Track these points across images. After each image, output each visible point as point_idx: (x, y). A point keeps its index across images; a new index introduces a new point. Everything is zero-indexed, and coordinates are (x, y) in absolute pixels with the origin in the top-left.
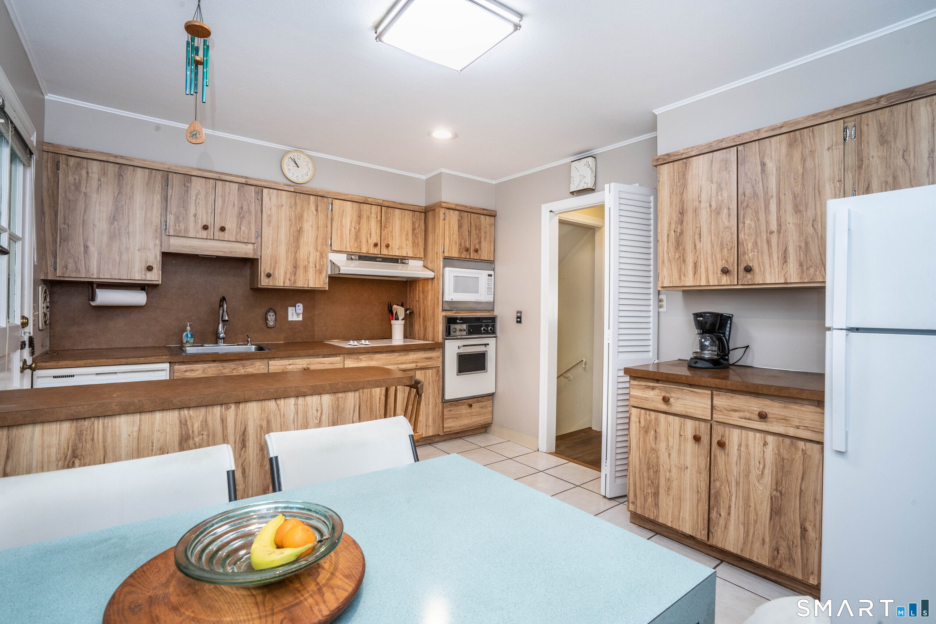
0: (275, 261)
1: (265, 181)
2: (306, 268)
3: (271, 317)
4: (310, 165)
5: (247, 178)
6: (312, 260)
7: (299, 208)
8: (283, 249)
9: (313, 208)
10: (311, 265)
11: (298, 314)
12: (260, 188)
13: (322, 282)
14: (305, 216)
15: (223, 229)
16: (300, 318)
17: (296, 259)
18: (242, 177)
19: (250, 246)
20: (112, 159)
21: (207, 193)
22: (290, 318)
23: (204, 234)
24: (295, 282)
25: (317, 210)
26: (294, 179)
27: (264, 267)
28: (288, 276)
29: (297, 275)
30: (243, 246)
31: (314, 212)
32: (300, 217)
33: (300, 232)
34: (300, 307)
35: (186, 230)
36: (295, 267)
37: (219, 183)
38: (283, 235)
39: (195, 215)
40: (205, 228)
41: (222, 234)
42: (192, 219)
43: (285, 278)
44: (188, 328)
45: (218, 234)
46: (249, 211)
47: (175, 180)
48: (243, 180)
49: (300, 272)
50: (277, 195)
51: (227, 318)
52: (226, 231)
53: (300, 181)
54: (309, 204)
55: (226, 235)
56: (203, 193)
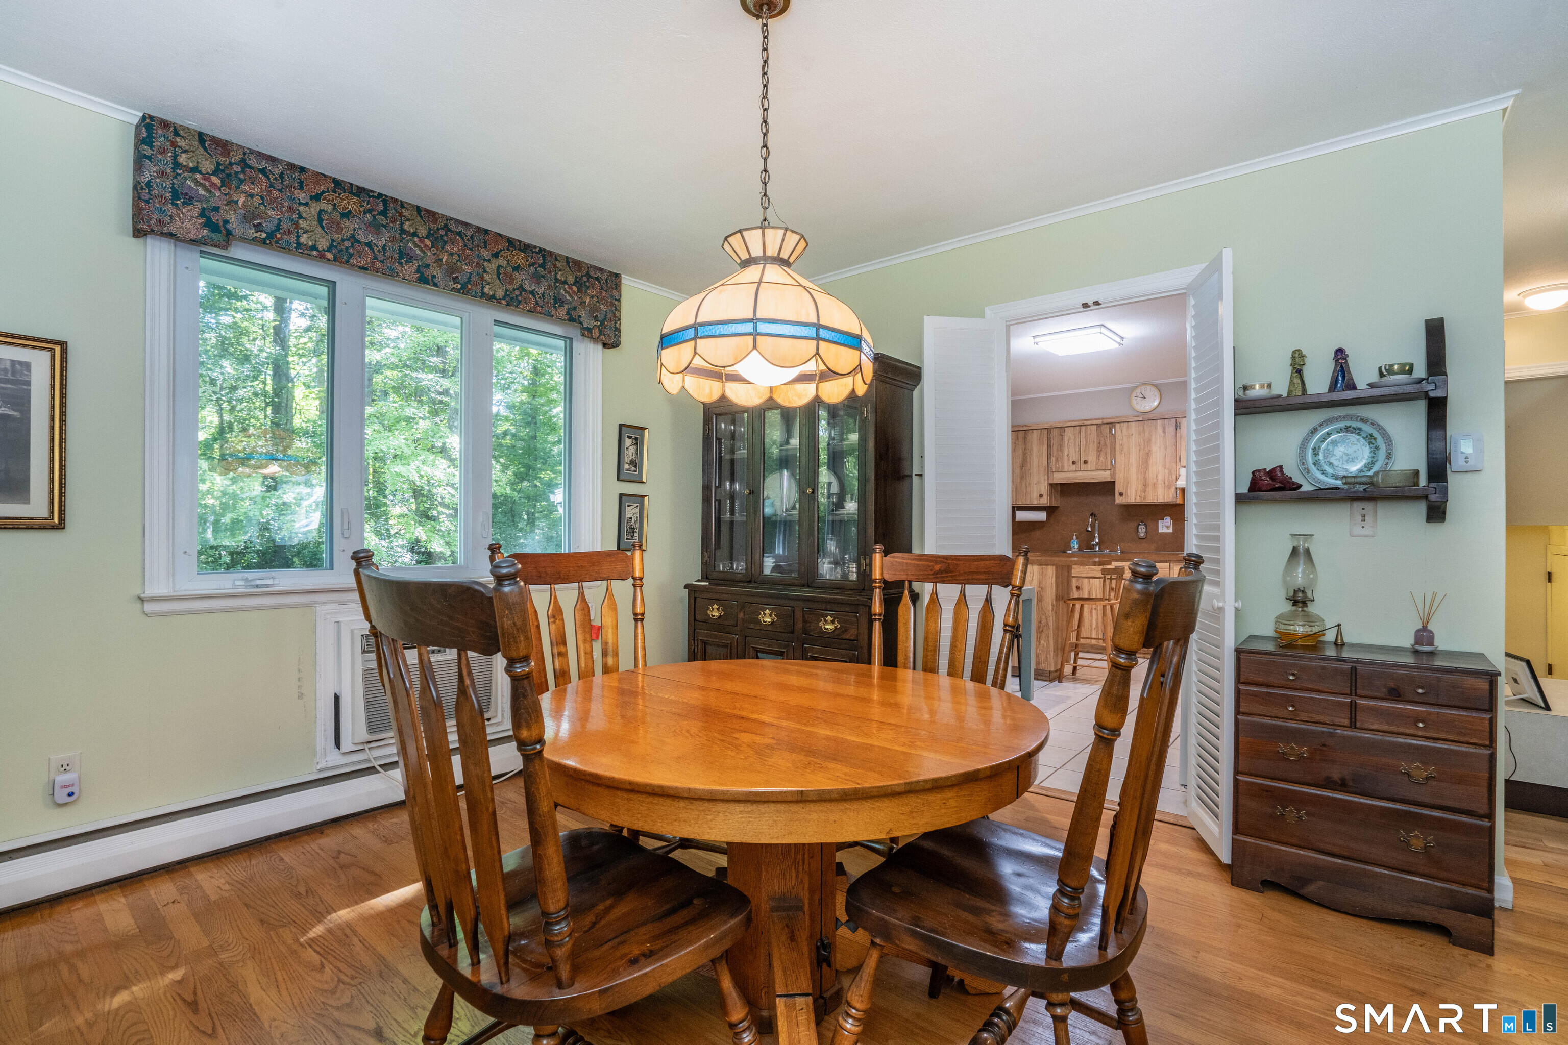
0: (1127, 482)
1: (1117, 418)
2: (1155, 486)
3: (1142, 530)
4: (1157, 394)
5: (1102, 419)
6: (1160, 477)
7: (1147, 434)
8: (1133, 471)
9: (1160, 431)
10: (1160, 482)
11: (1168, 527)
12: (1112, 425)
13: (1171, 496)
14: (1153, 439)
15: (1086, 462)
16: (1171, 530)
17: (1145, 479)
18: (1099, 419)
19: (1108, 472)
20: (1021, 429)
21: (1075, 437)
22: (1160, 531)
23: (1073, 468)
24: (1145, 498)
25: (1164, 432)
26: (1142, 410)
27: (1118, 488)
28: (1139, 494)
29: (1147, 492)
30: (1103, 472)
31: (1162, 434)
32: (1149, 442)
33: (1148, 454)
34: (1168, 521)
35: (1063, 466)
36: (1145, 485)
37: (1083, 428)
38: (1133, 459)
39: (1068, 455)
40: (1074, 463)
41: (1086, 465)
42: (1066, 458)
43: (1136, 495)
44: (1075, 537)
45: (1083, 467)
46: (1105, 445)
47: (1055, 432)
48: (1100, 422)
49: (1150, 489)
50: (1128, 427)
51: (1090, 529)
52: (1089, 463)
53: (1148, 408)
54: (1156, 428)
55: (1089, 466)
56: (1072, 437)
